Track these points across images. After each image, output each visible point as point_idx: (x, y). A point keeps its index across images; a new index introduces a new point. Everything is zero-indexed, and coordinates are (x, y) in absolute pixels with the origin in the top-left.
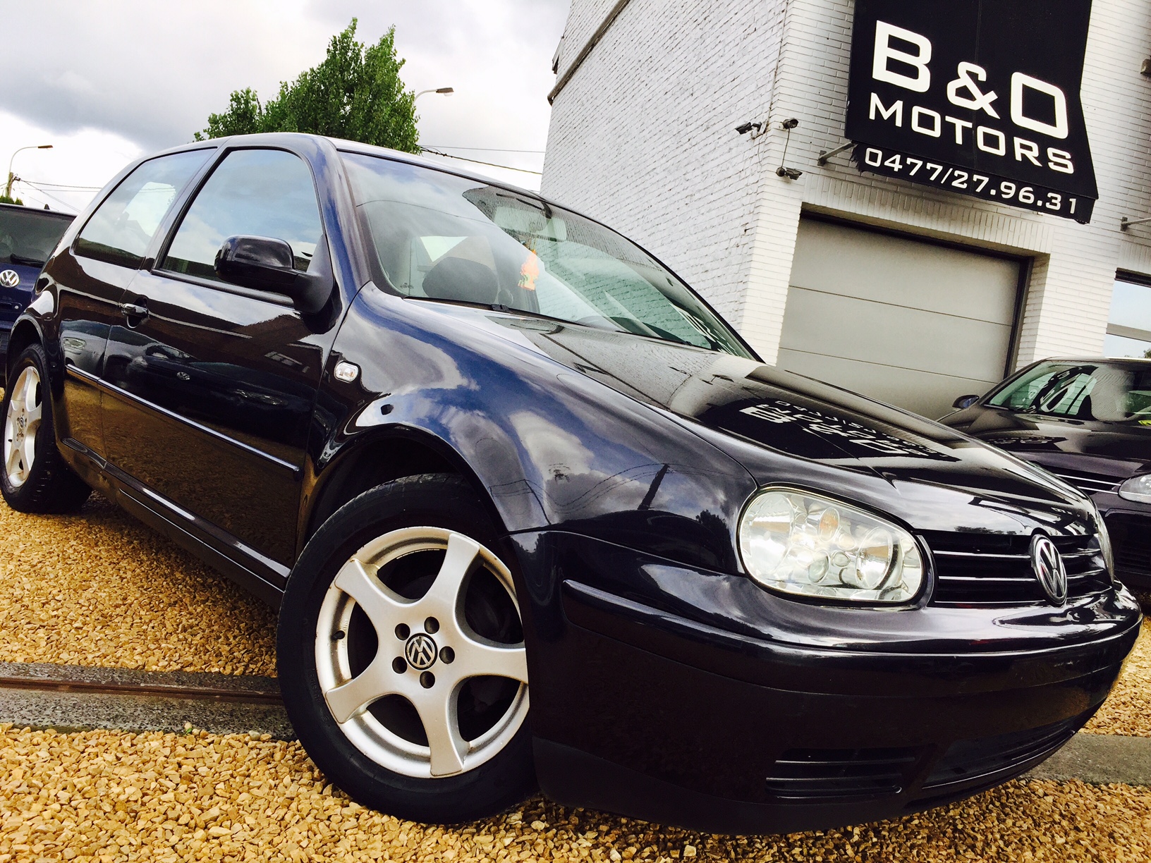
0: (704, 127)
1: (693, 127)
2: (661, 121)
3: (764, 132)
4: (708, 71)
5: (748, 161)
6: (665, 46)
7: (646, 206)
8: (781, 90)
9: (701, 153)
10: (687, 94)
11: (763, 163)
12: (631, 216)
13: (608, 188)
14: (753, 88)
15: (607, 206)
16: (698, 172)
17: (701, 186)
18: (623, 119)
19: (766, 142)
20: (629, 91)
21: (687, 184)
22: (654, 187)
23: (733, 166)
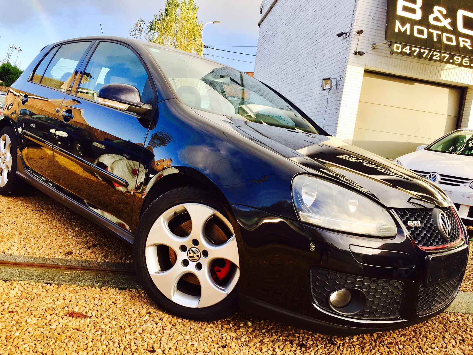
0: (323, 34)
1: (319, 34)
2: (305, 32)
3: (349, 36)
4: (325, 11)
5: (342, 49)
6: (307, 1)
7: (298, 69)
8: (356, 18)
9: (322, 46)
10: (316, 20)
11: (348, 49)
12: (292, 73)
13: (283, 62)
14: (344, 17)
15: (283, 69)
16: (320, 54)
17: (322, 60)
18: (289, 32)
19: (350, 40)
20: (292, 20)
21: (316, 59)
22: (302, 61)
23: (335, 51)
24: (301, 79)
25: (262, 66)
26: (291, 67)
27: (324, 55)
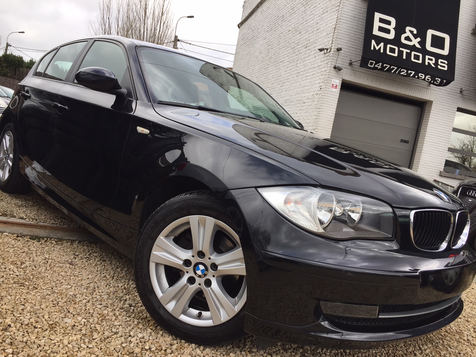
0: (305, 47)
1: (301, 46)
2: (287, 42)
3: (329, 52)
4: (307, 25)
5: (322, 62)
6: (289, 12)
7: (280, 75)
8: (336, 36)
9: (303, 57)
10: (298, 33)
11: (329, 63)
12: (273, 78)
13: (263, 66)
14: (325, 34)
15: (263, 73)
16: (302, 64)
17: (303, 70)
18: (270, 39)
19: (330, 56)
20: (273, 28)
21: (297, 68)
22: (283, 68)
23: (316, 64)
24: (282, 85)
25: (241, 67)
26: (272, 72)
27: (305, 65)
